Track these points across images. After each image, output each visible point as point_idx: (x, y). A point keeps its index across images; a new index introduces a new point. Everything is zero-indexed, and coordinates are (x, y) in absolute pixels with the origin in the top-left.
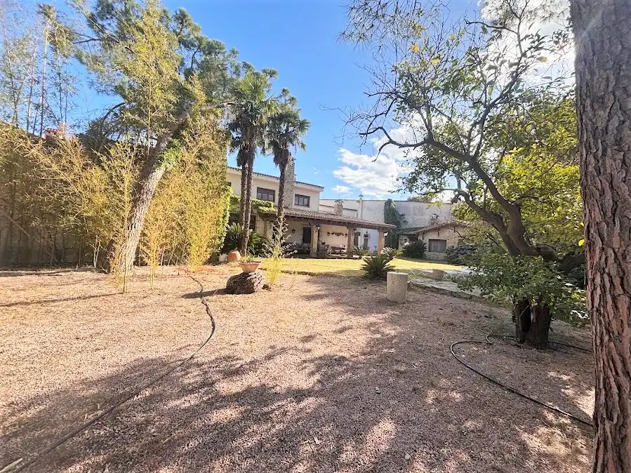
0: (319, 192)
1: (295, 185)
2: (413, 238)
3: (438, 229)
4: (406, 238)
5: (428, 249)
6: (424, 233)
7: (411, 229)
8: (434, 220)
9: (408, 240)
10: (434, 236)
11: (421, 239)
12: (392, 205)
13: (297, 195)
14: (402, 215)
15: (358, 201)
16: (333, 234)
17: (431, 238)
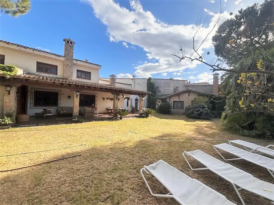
0: (98, 70)
1: (75, 62)
2: (164, 100)
3: (178, 95)
4: (160, 101)
5: (172, 108)
6: (170, 97)
7: (162, 95)
8: (176, 89)
9: (161, 102)
10: (176, 99)
11: (169, 101)
12: (152, 81)
13: (78, 70)
14: (157, 87)
15: (132, 79)
16: (107, 99)
17: (174, 100)
